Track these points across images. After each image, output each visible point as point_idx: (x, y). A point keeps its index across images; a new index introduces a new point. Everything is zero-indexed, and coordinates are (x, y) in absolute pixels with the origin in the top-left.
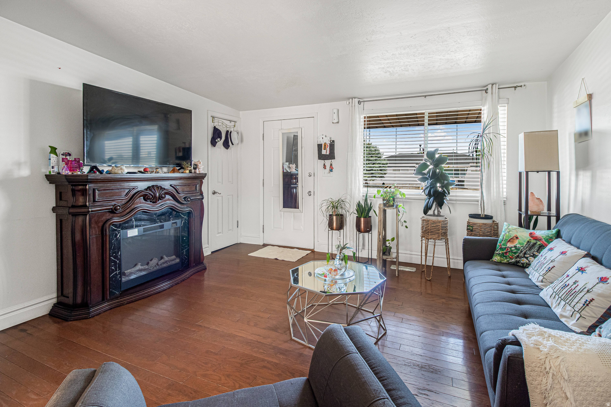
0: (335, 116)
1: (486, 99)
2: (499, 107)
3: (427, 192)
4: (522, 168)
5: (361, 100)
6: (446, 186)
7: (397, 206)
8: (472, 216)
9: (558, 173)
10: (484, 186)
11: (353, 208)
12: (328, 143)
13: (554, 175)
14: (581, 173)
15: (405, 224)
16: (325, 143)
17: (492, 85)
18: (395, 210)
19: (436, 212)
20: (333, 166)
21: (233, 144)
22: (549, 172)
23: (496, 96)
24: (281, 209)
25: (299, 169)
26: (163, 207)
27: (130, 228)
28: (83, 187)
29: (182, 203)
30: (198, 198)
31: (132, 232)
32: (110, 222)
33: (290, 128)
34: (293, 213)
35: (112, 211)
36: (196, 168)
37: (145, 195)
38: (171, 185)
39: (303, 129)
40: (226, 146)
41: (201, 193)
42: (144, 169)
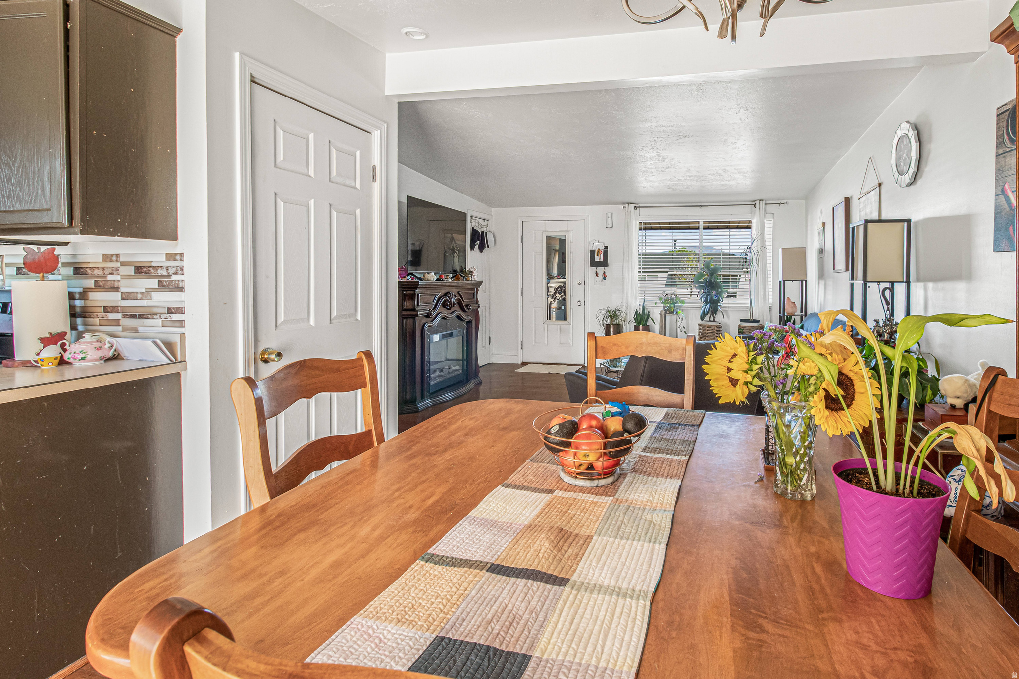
0: (609, 220)
1: (755, 213)
2: (765, 221)
3: (703, 300)
4: (781, 279)
5: (637, 206)
6: (719, 294)
7: (677, 313)
8: (742, 321)
9: (806, 281)
10: (753, 293)
11: (631, 317)
12: (602, 249)
13: (804, 282)
14: (821, 281)
15: (684, 330)
16: (599, 249)
17: (760, 201)
18: (675, 316)
19: (711, 319)
20: (606, 274)
21: (488, 247)
22: (802, 281)
23: (763, 211)
24: (545, 321)
25: (567, 277)
26: (454, 315)
27: (435, 333)
28: (412, 292)
29: (465, 312)
30: (474, 306)
31: (436, 338)
32: (426, 326)
33: (556, 231)
34: (559, 326)
35: (428, 316)
36: (471, 275)
37: (445, 302)
38: (458, 293)
39: (571, 233)
40: (481, 249)
41: (477, 302)
42: (440, 276)
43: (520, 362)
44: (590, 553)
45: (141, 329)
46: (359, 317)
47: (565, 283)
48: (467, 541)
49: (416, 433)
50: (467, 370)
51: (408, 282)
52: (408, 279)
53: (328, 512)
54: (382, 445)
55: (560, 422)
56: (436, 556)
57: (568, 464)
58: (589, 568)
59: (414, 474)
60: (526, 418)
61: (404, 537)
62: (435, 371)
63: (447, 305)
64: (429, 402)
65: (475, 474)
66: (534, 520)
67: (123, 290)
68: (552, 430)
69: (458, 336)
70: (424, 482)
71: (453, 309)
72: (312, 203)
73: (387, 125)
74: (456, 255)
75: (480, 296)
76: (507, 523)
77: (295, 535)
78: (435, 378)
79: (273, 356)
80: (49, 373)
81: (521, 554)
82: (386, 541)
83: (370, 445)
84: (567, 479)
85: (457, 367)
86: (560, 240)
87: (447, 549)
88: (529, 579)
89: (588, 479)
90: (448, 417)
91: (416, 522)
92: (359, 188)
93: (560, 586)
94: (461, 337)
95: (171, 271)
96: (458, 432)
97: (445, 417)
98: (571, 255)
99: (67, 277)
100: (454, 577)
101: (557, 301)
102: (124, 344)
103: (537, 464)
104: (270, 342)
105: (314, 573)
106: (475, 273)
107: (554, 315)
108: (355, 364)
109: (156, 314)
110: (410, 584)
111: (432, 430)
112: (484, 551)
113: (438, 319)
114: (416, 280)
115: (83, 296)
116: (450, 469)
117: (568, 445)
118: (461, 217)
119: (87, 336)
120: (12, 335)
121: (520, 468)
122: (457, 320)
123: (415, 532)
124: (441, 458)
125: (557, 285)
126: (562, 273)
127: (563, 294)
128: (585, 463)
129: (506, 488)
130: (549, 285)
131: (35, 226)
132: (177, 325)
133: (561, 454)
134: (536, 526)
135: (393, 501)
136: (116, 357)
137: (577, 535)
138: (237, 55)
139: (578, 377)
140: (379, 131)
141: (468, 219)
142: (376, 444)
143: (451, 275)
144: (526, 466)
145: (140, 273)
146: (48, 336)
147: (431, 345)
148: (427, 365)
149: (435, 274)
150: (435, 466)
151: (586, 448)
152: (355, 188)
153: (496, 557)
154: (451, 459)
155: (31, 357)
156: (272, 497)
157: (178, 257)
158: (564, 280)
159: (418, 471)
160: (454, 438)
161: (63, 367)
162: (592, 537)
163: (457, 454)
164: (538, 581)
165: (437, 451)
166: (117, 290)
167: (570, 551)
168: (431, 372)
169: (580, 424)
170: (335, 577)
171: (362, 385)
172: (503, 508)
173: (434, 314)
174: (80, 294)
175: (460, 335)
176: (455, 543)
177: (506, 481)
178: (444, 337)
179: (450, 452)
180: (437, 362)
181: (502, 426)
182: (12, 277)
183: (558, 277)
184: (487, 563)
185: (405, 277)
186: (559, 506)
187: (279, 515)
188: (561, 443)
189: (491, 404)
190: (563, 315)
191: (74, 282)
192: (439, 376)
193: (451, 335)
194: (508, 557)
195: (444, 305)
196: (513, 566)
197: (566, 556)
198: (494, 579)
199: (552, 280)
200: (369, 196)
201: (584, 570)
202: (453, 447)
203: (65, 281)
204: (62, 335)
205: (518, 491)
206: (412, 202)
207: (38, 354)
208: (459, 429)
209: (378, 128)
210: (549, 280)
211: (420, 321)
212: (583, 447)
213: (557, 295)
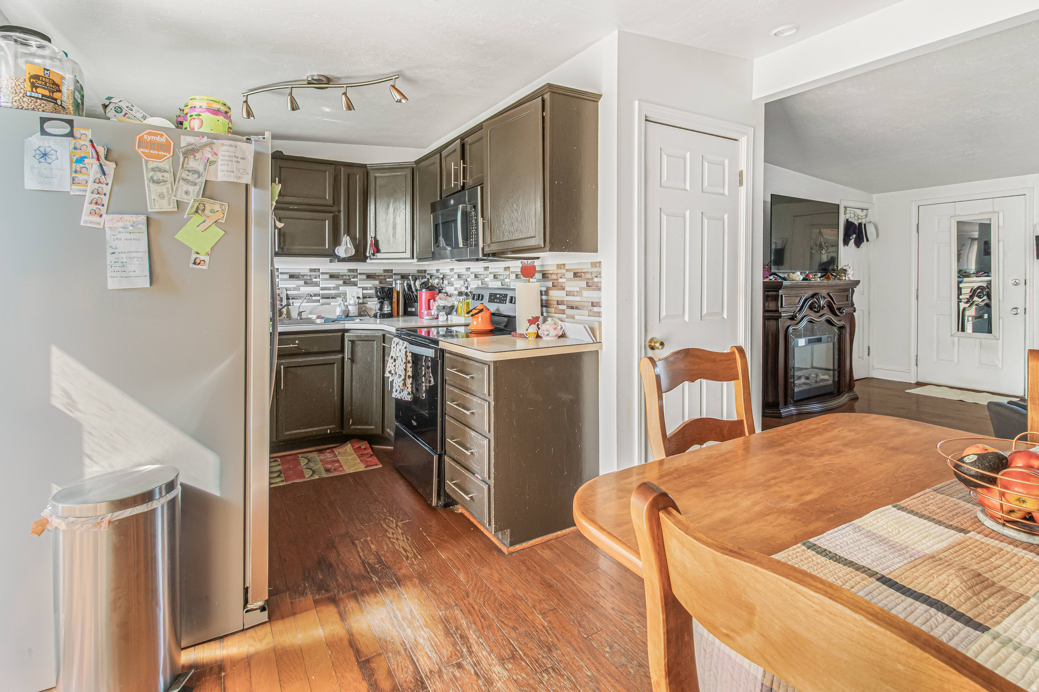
21: (867, 241)
24: (953, 333)
25: (992, 274)
26: (823, 318)
27: (800, 337)
28: (775, 293)
29: (837, 315)
30: (850, 310)
31: (802, 342)
32: (791, 329)
33: (973, 213)
34: (978, 341)
35: (792, 318)
36: (845, 274)
37: (812, 303)
38: (828, 294)
39: (1001, 215)
40: (858, 243)
41: (853, 305)
42: (807, 276)
43: (913, 382)
44: (1024, 614)
45: (577, 317)
46: (725, 316)
47: (989, 283)
48: (852, 545)
49: (788, 432)
50: (839, 382)
51: (771, 282)
52: (771, 280)
53: (714, 478)
54: (753, 435)
55: (979, 452)
56: (818, 547)
57: (991, 505)
58: (1022, 629)
59: (789, 469)
60: (925, 443)
61: (782, 520)
62: (799, 378)
63: (815, 308)
64: (792, 409)
65: (858, 486)
66: (938, 554)
67: (567, 289)
68: (966, 458)
69: (828, 342)
70: (801, 478)
71: (822, 312)
72: (687, 213)
73: (754, 129)
74: (824, 252)
75: (856, 298)
76: (901, 545)
77: (690, 488)
78: (800, 385)
79: (658, 345)
80: (531, 343)
81: (920, 579)
82: (767, 518)
83: (742, 434)
84: (989, 523)
85: (827, 378)
86: (981, 225)
87: (830, 545)
88: (931, 607)
89: (1024, 532)
90: (822, 424)
91: (794, 511)
92: (727, 195)
93: (976, 629)
94: (831, 344)
95: (594, 275)
96: (834, 441)
97: (819, 423)
98: (1001, 244)
99: (538, 281)
100: (839, 572)
101: (974, 307)
102: (568, 327)
103: (942, 496)
104: (656, 333)
105: (707, 521)
106: (850, 272)
107: (969, 327)
108: (728, 358)
109: (584, 307)
110: (793, 561)
111: (805, 432)
112: (873, 561)
113: (804, 323)
114: (780, 280)
115: (547, 293)
116: (828, 474)
117: (993, 481)
118: (834, 209)
119: (549, 319)
120: (515, 317)
121: (918, 494)
122: (827, 324)
123: (793, 519)
124: (817, 461)
125: (976, 285)
126: (984, 268)
127: (985, 298)
128: (1020, 510)
129: (898, 509)
130: (961, 285)
131: (528, 248)
132: (597, 315)
133: (979, 490)
134: (941, 559)
135: (770, 486)
136: (563, 336)
137: (1002, 588)
138: (636, 102)
139: (1012, 409)
140: (746, 137)
141: (842, 210)
142: (747, 434)
143: (819, 275)
144: (927, 495)
145: (576, 277)
146: (531, 318)
147: (796, 349)
148: (791, 370)
149: (801, 273)
150: (811, 467)
151: (1021, 491)
152: (723, 194)
153: (888, 571)
154: (828, 464)
155: (524, 332)
156: (667, 457)
157: (598, 265)
158: (988, 278)
159: (793, 467)
160: (831, 445)
161: (538, 339)
162: (1028, 598)
163: (835, 462)
164: (943, 612)
165: (811, 453)
166: (563, 289)
167: (991, 601)
168: (796, 378)
169: (1012, 460)
170: (725, 530)
171: (735, 378)
172: (896, 529)
173: (799, 316)
174: (545, 291)
175: (831, 342)
176: (838, 543)
177: (898, 503)
178: (810, 342)
179: (827, 457)
180: (801, 369)
181: (891, 445)
182: (513, 281)
183: (977, 274)
184: (877, 573)
185: (767, 277)
186: (976, 549)
187: (676, 470)
188: (982, 477)
189: (874, 419)
190: (984, 325)
191: (543, 283)
192: (804, 384)
193: (819, 340)
194: (903, 576)
195: (811, 307)
196: (909, 587)
197: (986, 603)
198: (886, 590)
199: (965, 279)
200: (736, 201)
201: (1013, 627)
202: (830, 454)
203: (539, 283)
204: (537, 319)
205: (915, 518)
206: (776, 199)
207: (527, 330)
208: (834, 438)
209: (745, 134)
210: (960, 279)
211: (784, 323)
212: (1017, 489)
213: (976, 299)
